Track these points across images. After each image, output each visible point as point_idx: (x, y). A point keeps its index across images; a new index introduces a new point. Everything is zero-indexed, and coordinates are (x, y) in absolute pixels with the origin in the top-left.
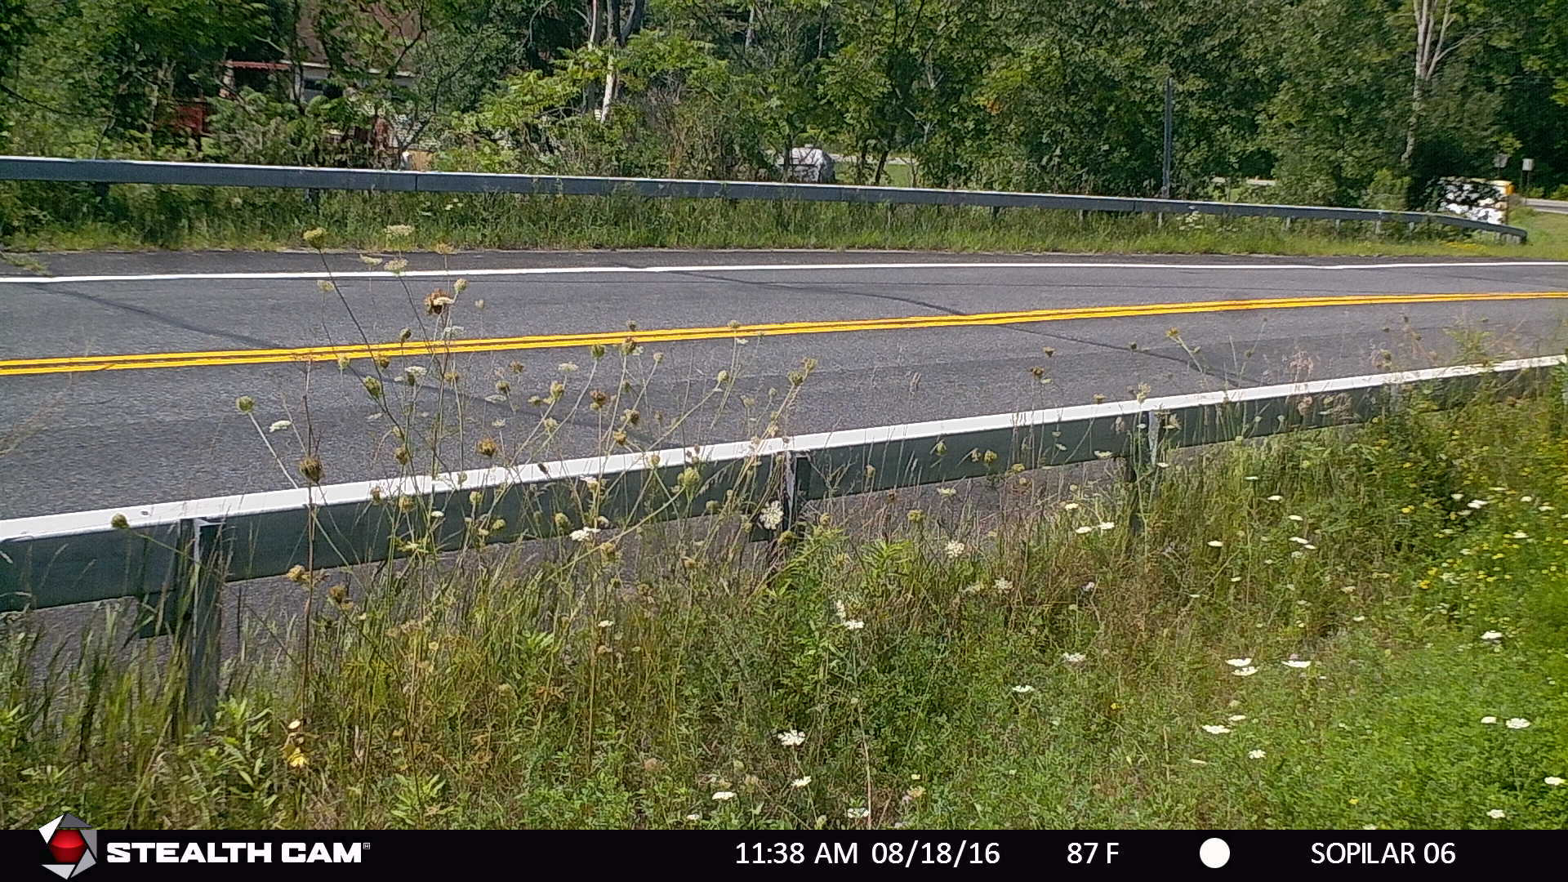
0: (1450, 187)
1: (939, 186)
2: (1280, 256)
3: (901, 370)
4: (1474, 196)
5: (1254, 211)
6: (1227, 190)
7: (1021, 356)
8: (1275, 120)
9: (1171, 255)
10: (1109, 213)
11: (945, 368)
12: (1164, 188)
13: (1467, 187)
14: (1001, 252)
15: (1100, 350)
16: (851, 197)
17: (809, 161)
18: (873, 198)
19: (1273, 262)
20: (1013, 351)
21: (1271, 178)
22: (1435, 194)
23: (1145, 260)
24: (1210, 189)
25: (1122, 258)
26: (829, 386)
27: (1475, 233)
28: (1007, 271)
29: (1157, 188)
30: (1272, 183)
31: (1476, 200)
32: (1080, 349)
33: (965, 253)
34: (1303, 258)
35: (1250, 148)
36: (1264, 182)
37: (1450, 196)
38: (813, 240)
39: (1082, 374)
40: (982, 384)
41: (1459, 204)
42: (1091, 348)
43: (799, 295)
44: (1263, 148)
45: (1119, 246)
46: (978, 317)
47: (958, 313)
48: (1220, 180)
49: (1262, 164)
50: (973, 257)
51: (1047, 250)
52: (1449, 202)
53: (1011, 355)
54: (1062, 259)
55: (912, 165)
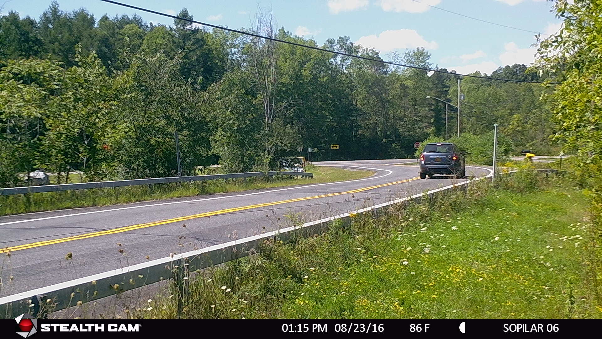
0: (284, 161)
1: (92, 181)
2: (225, 192)
3: (83, 256)
4: (293, 163)
5: (214, 177)
6: (203, 170)
7: (130, 244)
8: (218, 143)
9: (185, 197)
10: (159, 184)
11: (100, 253)
12: (179, 173)
13: (289, 161)
14: (119, 204)
15: (160, 237)
16: (57, 189)
17: (37, 177)
18: (65, 189)
19: (223, 195)
20: (127, 242)
21: (218, 164)
22: (279, 164)
23: (175, 201)
24: (197, 171)
25: (166, 201)
26: (54, 266)
27: (295, 177)
28: (121, 211)
29: (176, 173)
30: (220, 166)
31: (293, 164)
32: (152, 238)
33: (105, 206)
34: (233, 193)
35: (210, 153)
36: (216, 166)
37: (284, 164)
38: (42, 208)
39: (154, 248)
40: (116, 257)
41: (287, 167)
42: (157, 237)
43: (39, 231)
44: (214, 153)
45: (164, 197)
46: (111, 230)
47: (103, 230)
48: (200, 167)
49: (216, 159)
50: (108, 207)
51: (137, 201)
52: (284, 166)
53: (126, 244)
54: (142, 204)
55: (80, 174)
